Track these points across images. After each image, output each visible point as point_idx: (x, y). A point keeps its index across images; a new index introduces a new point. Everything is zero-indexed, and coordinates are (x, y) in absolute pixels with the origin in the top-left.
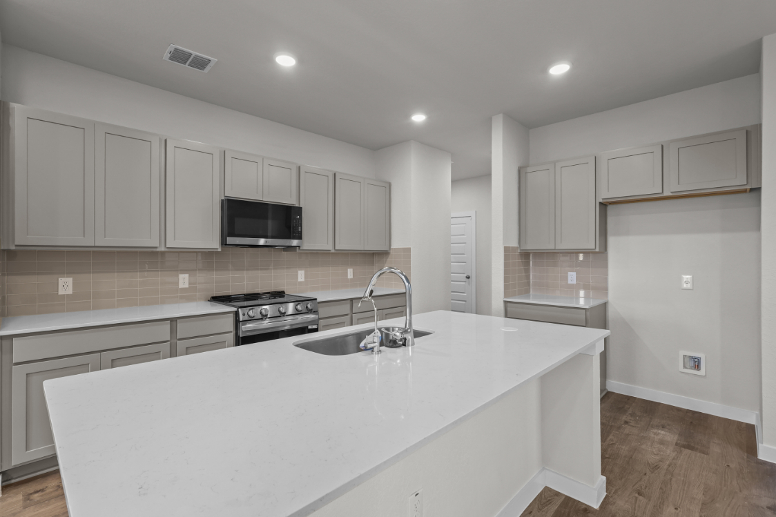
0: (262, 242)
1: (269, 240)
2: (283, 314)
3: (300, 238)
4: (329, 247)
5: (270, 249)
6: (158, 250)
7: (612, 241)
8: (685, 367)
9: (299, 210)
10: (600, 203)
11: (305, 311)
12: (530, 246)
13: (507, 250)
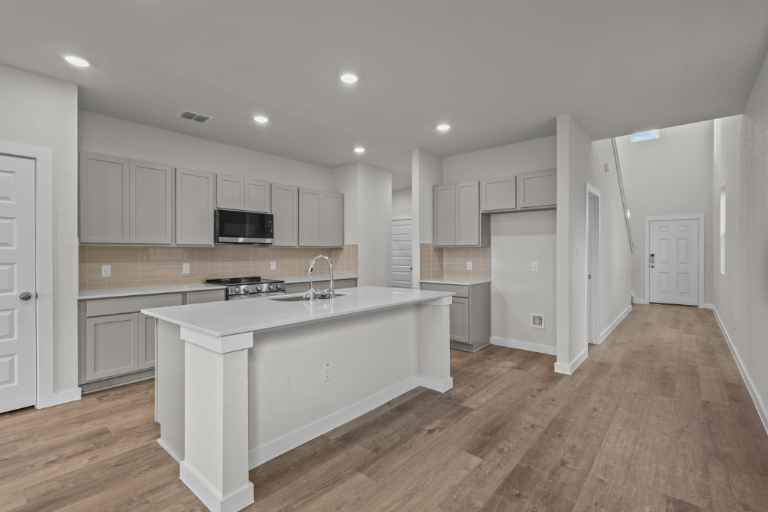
0: (241, 240)
1: (247, 239)
2: (260, 291)
3: (272, 237)
4: (294, 244)
5: (249, 245)
6: (170, 246)
7: (493, 239)
8: (534, 323)
9: (271, 217)
10: (482, 214)
11: (275, 289)
12: (441, 243)
13: (423, 247)
